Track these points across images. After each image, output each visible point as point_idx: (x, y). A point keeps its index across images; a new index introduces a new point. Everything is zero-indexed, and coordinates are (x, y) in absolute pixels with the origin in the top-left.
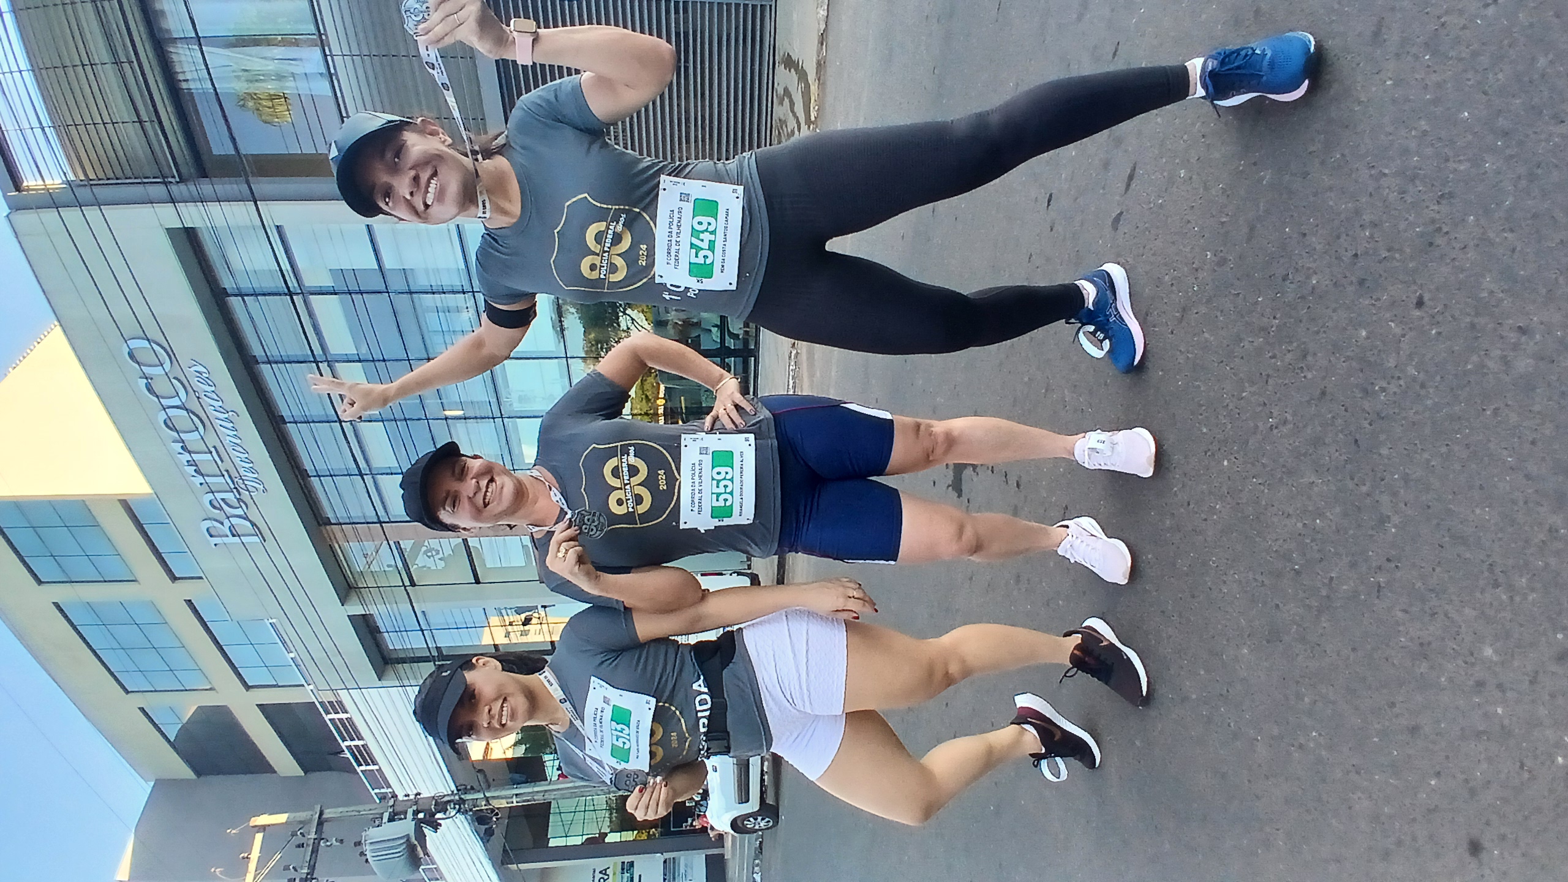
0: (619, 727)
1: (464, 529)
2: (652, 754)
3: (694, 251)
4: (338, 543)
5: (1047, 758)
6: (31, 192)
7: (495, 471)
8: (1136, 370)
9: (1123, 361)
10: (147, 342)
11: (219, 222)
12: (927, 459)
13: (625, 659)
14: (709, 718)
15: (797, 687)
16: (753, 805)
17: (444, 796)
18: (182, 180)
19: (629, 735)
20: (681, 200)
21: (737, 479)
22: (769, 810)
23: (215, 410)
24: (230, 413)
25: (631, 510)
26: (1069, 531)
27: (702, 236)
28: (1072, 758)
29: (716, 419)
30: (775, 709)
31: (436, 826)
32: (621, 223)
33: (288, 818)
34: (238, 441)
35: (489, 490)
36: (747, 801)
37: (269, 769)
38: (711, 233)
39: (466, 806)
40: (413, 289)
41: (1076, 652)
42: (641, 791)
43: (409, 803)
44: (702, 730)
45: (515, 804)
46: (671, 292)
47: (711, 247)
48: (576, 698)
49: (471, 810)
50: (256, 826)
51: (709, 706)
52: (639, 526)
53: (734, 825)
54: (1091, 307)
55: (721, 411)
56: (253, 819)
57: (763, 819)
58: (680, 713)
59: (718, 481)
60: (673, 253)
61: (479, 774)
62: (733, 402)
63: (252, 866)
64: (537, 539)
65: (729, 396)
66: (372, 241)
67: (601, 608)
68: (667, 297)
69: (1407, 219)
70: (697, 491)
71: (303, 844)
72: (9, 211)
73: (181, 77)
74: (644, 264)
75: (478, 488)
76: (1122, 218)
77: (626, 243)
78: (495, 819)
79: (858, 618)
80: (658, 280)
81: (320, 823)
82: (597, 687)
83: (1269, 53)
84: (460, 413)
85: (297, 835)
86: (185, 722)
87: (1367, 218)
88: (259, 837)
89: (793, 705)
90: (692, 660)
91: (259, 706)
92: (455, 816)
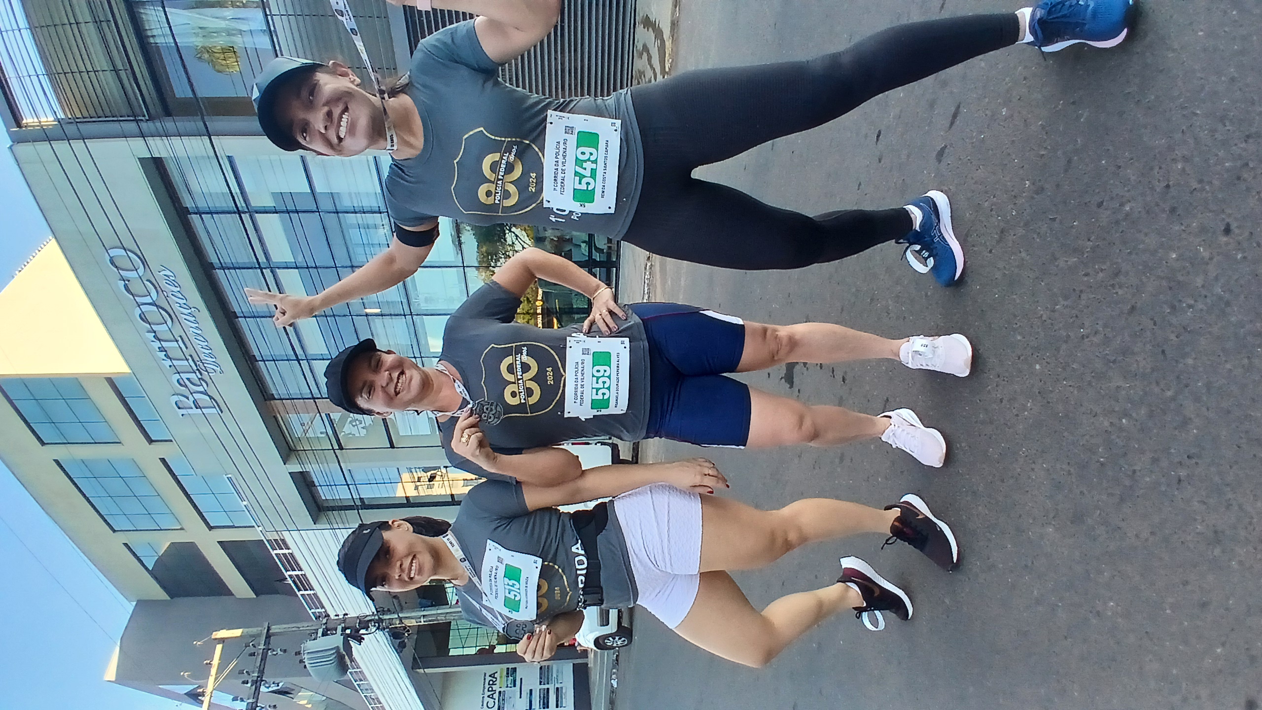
0: (511, 582)
1: (378, 413)
2: (539, 605)
3: (577, 178)
4: (280, 414)
5: (868, 611)
6: (29, 128)
7: (406, 365)
8: (955, 284)
9: (946, 276)
10: (123, 251)
11: (180, 153)
12: (772, 359)
13: (515, 526)
14: (586, 576)
15: (660, 551)
16: (612, 628)
17: (367, 616)
18: (151, 118)
19: (519, 589)
20: (566, 133)
21: (614, 377)
22: (625, 632)
23: (180, 307)
24: (193, 309)
25: (523, 401)
26: (892, 421)
27: (585, 165)
28: (888, 611)
29: (593, 323)
30: (641, 569)
31: (360, 640)
32: (513, 154)
33: (242, 632)
34: (199, 332)
35: (400, 381)
36: (608, 624)
37: (228, 592)
38: (592, 162)
39: (384, 624)
40: (339, 209)
41: (896, 524)
42: (529, 638)
43: (338, 622)
44: (581, 586)
45: (423, 623)
46: (557, 216)
47: (593, 173)
48: (474, 558)
49: (388, 627)
50: (216, 639)
51: (585, 566)
52: (529, 415)
53: (597, 642)
54: (918, 228)
55: (598, 317)
56: (214, 633)
57: (619, 639)
58: (562, 571)
59: (598, 378)
60: (559, 181)
61: (394, 600)
62: (608, 309)
63: (213, 671)
64: (441, 423)
65: (605, 303)
66: (305, 170)
67: (496, 482)
68: (554, 220)
69: (1217, 155)
70: (579, 386)
71: (255, 653)
72: (11, 143)
73: (149, 33)
74: (534, 191)
75: (391, 379)
76: (947, 151)
77: (518, 172)
78: (406, 635)
79: (712, 492)
80: (546, 205)
81: (268, 636)
82: (493, 548)
83: (1092, 5)
84: (378, 311)
85: (249, 646)
86: (160, 555)
87: (1178, 153)
88: (219, 647)
89: (656, 566)
90: (571, 526)
91: (220, 543)
92: (376, 632)
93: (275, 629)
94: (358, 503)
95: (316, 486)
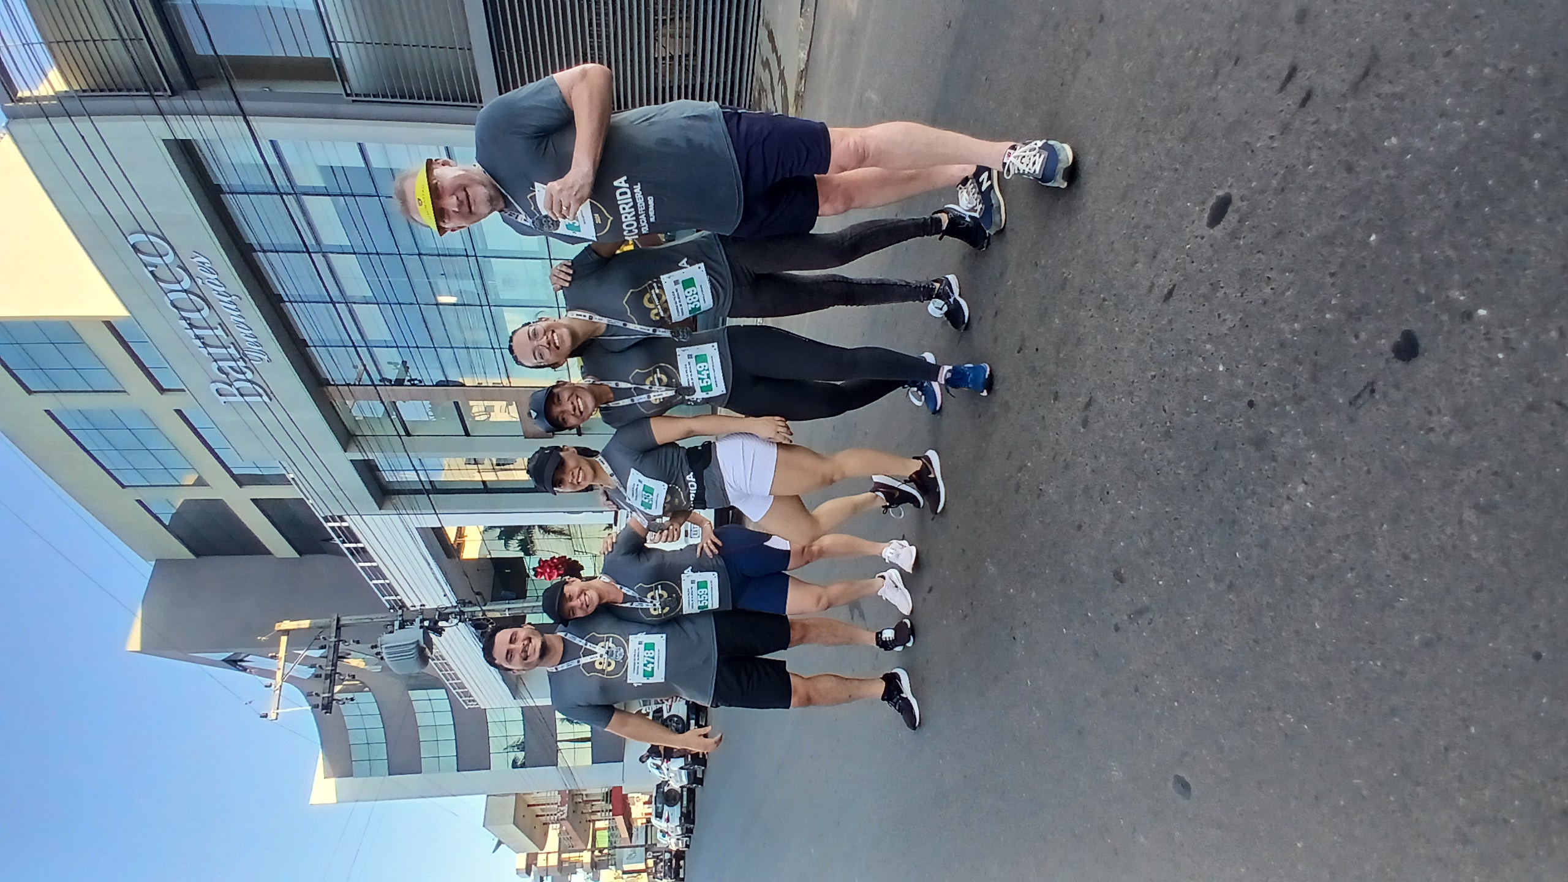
4: (334, 399)
6: (25, 103)
10: (144, 235)
11: (211, 135)
17: (447, 608)
18: (174, 94)
23: (219, 294)
33: (310, 623)
34: (242, 320)
37: (266, 552)
39: (466, 616)
43: (416, 613)
45: (507, 615)
49: (470, 619)
50: (281, 630)
56: (277, 622)
71: (325, 646)
81: (339, 628)
85: (320, 640)
88: (284, 639)
91: (252, 500)
92: (457, 624)
93: (345, 620)
94: (428, 487)
95: (379, 471)
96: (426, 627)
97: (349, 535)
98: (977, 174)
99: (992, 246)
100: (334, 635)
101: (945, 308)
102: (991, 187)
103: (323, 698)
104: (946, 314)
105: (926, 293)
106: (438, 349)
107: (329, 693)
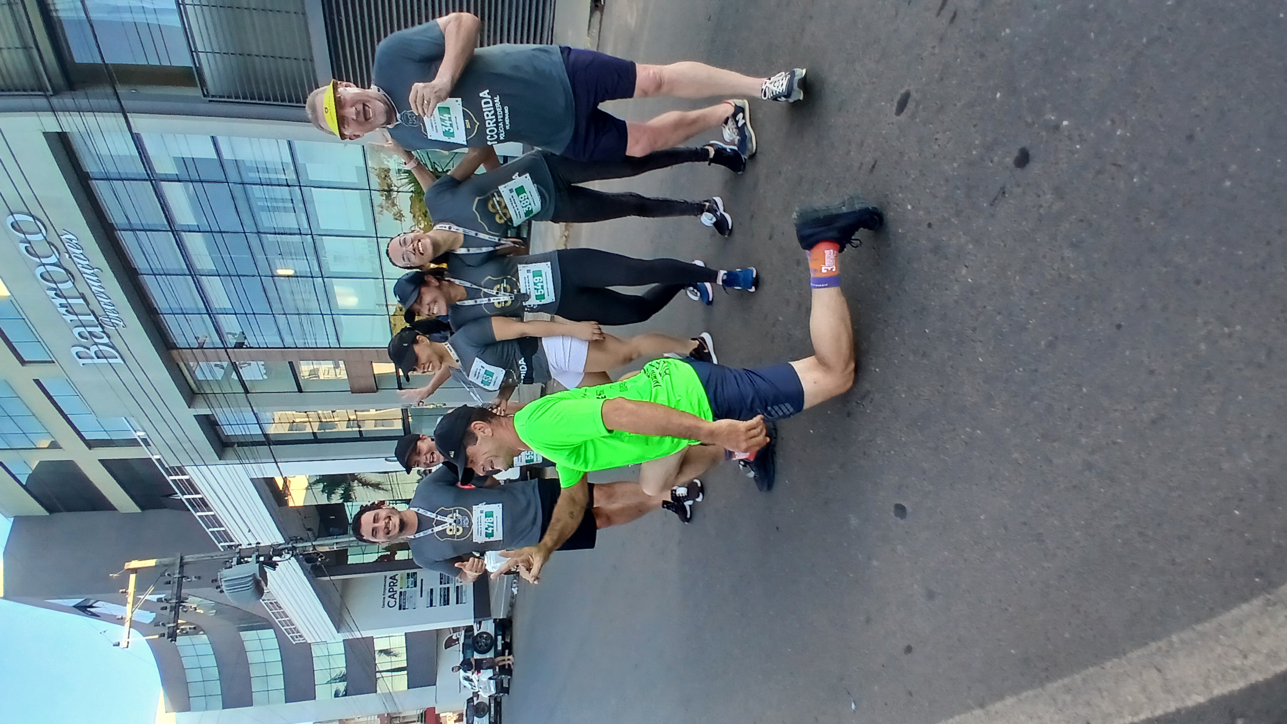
4: (183, 361)
17: (280, 545)
23: (83, 267)
31: (274, 565)
33: (156, 563)
34: (102, 290)
39: (298, 552)
43: (253, 550)
45: (335, 549)
49: (301, 554)
50: (129, 569)
56: (126, 564)
61: (308, 532)
63: (130, 599)
66: (215, 147)
71: (170, 581)
78: (320, 560)
81: (182, 565)
85: (164, 575)
86: (31, 472)
88: (133, 577)
91: (99, 460)
92: (290, 559)
93: (188, 558)
95: (219, 425)
96: (262, 562)
97: (191, 487)
98: (734, 115)
99: (747, 167)
100: (178, 571)
101: (714, 220)
102: (745, 124)
103: (169, 627)
104: (715, 224)
105: (698, 209)
106: (276, 316)
107: (174, 623)
